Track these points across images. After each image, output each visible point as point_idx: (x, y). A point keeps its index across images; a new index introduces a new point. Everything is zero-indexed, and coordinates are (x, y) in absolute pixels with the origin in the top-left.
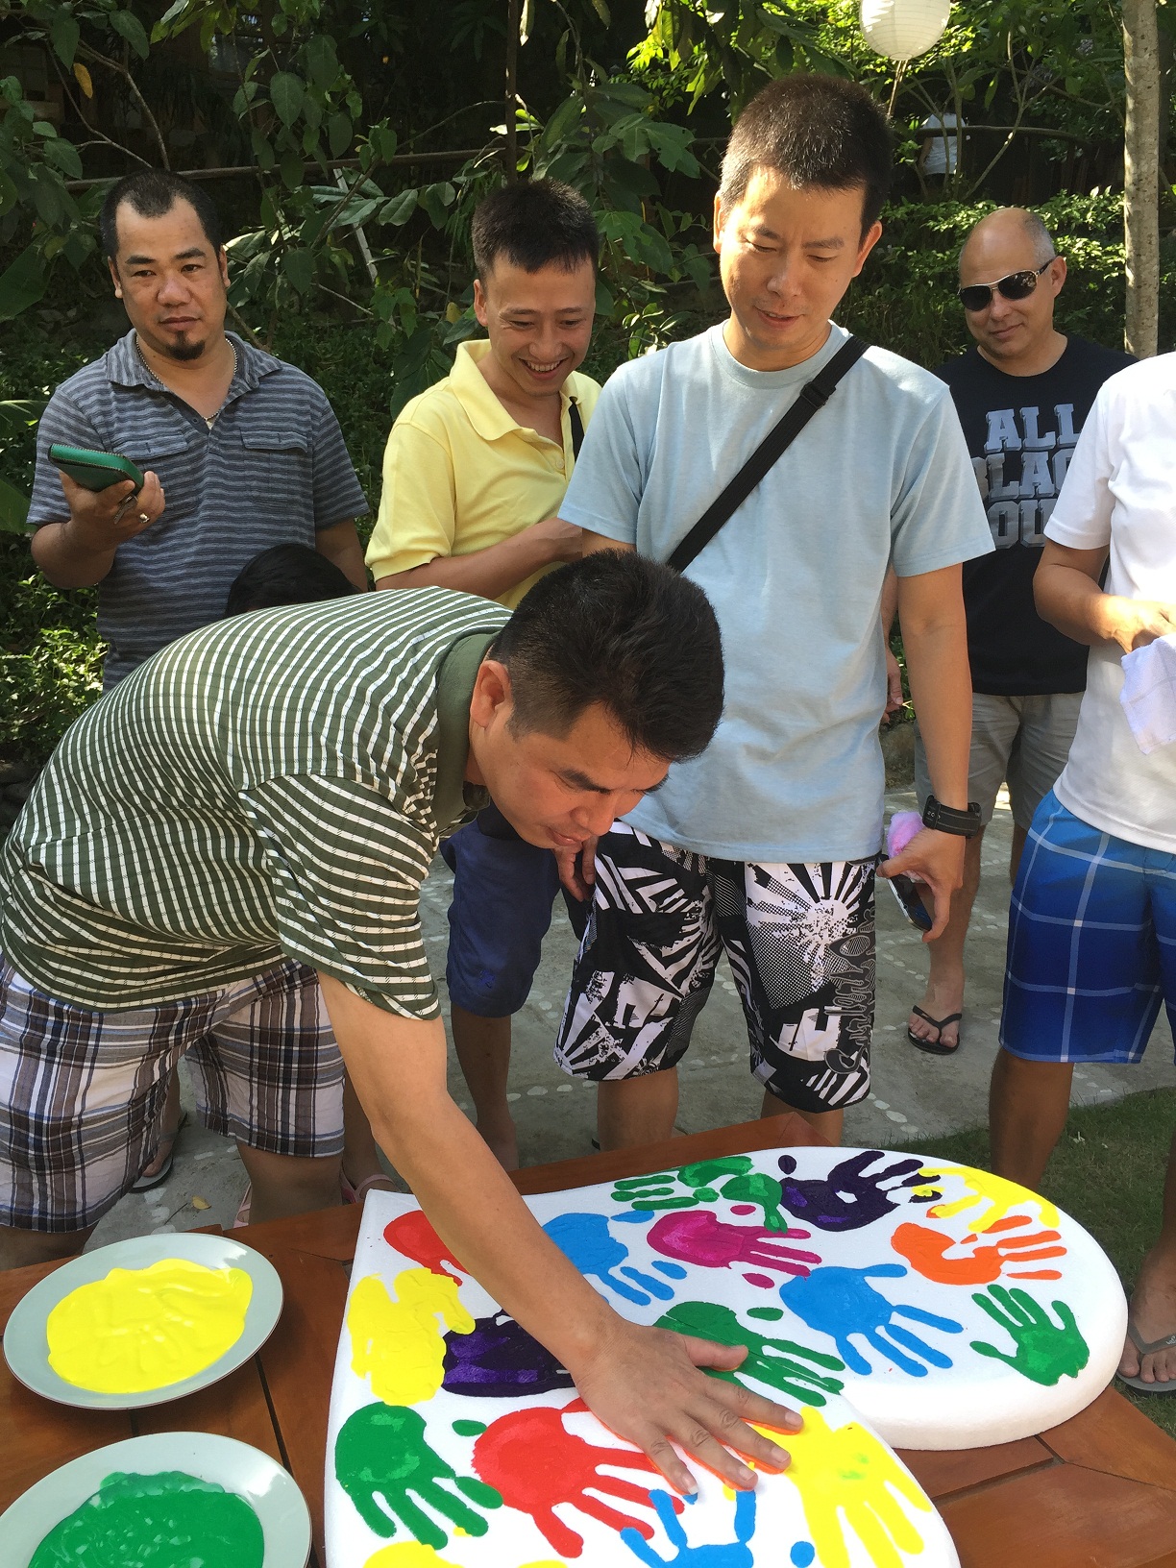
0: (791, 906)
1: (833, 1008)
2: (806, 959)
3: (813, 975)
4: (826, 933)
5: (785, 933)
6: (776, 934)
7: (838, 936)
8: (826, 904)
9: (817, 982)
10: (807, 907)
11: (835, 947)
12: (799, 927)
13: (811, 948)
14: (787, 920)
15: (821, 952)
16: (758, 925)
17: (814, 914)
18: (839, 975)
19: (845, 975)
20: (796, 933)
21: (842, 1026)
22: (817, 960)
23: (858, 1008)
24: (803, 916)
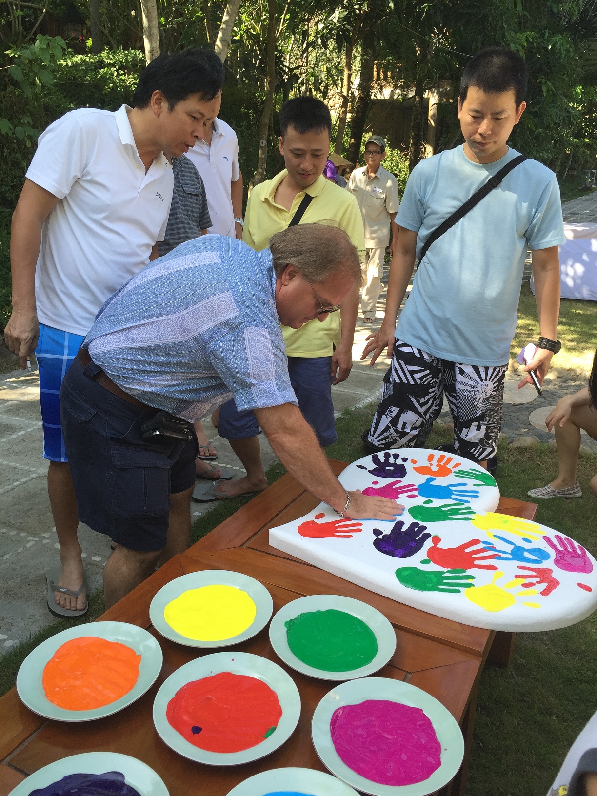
0: (472, 383)
1: (484, 423)
2: (476, 403)
3: (477, 409)
4: (484, 394)
5: (468, 393)
6: (465, 394)
7: (489, 395)
8: (485, 383)
9: (479, 413)
10: (478, 384)
11: (487, 399)
12: (474, 391)
13: (478, 399)
14: (469, 388)
15: (481, 401)
16: (458, 390)
17: (480, 386)
18: (487, 410)
19: (490, 410)
20: (473, 393)
21: (487, 430)
22: (480, 404)
23: (493, 423)
24: (476, 387)
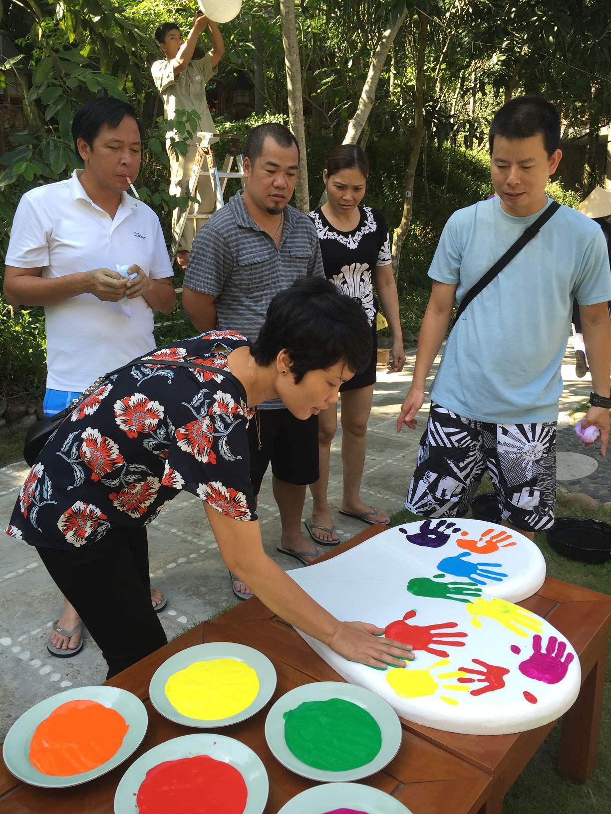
0: (517, 444)
1: (537, 488)
2: (523, 466)
3: (527, 473)
4: (533, 456)
5: (515, 455)
6: (511, 456)
7: (538, 457)
8: (533, 444)
9: (529, 476)
10: (525, 445)
11: (537, 462)
12: (521, 453)
13: (526, 461)
14: (515, 450)
15: (531, 463)
16: (503, 452)
17: (527, 447)
18: (539, 474)
19: (542, 474)
20: (519, 455)
21: (541, 495)
22: (529, 467)
23: (548, 489)
24: (523, 448)
